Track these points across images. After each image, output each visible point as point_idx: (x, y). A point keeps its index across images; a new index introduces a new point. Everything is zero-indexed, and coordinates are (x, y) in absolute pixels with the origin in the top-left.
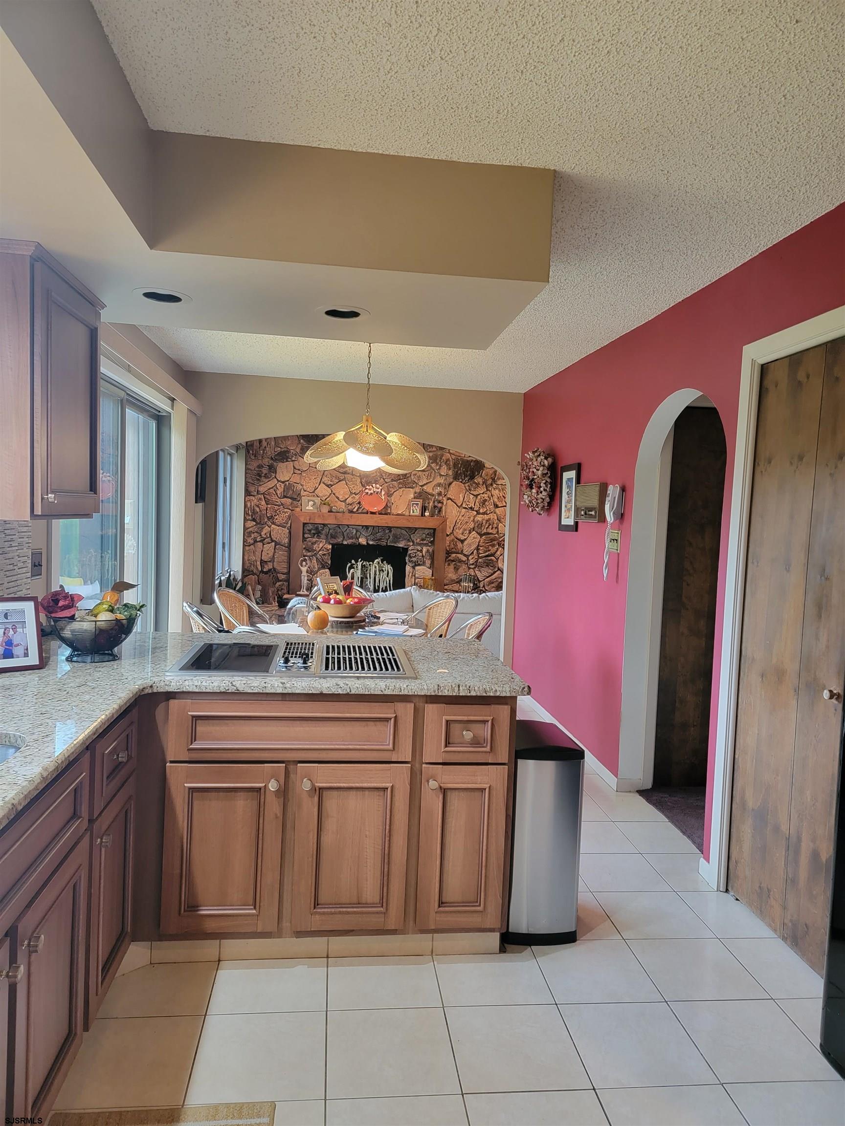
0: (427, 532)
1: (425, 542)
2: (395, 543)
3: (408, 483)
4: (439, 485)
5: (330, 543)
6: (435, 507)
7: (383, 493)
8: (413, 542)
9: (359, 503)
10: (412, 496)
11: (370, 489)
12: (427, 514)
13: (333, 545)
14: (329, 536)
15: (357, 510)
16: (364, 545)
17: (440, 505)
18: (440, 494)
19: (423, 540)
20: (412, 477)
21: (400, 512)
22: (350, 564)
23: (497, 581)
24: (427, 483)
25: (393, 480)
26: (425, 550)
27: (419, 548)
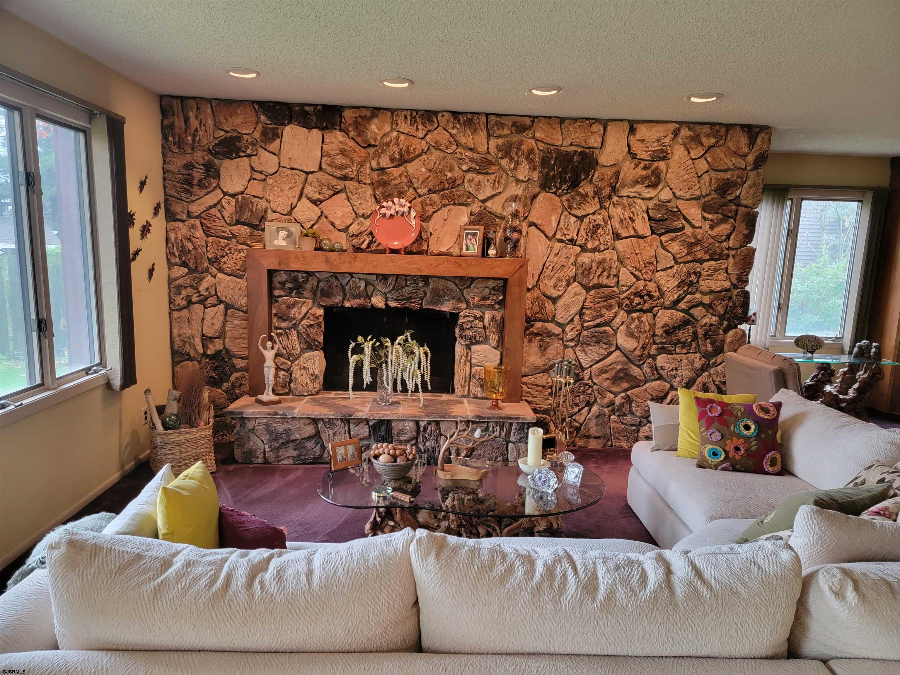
0: (491, 284)
1: (488, 302)
2: (436, 304)
3: (459, 196)
4: (515, 198)
5: (320, 306)
6: (507, 239)
7: (413, 214)
8: (467, 302)
9: (371, 234)
10: (465, 219)
11: (389, 208)
12: (492, 252)
13: (328, 310)
14: (319, 293)
15: (368, 247)
16: (380, 310)
17: (515, 236)
18: (515, 215)
19: (484, 298)
20: (466, 185)
21: (444, 249)
22: (353, 344)
23: (614, 368)
24: (492, 196)
25: (430, 191)
26: (488, 316)
27: (478, 313)
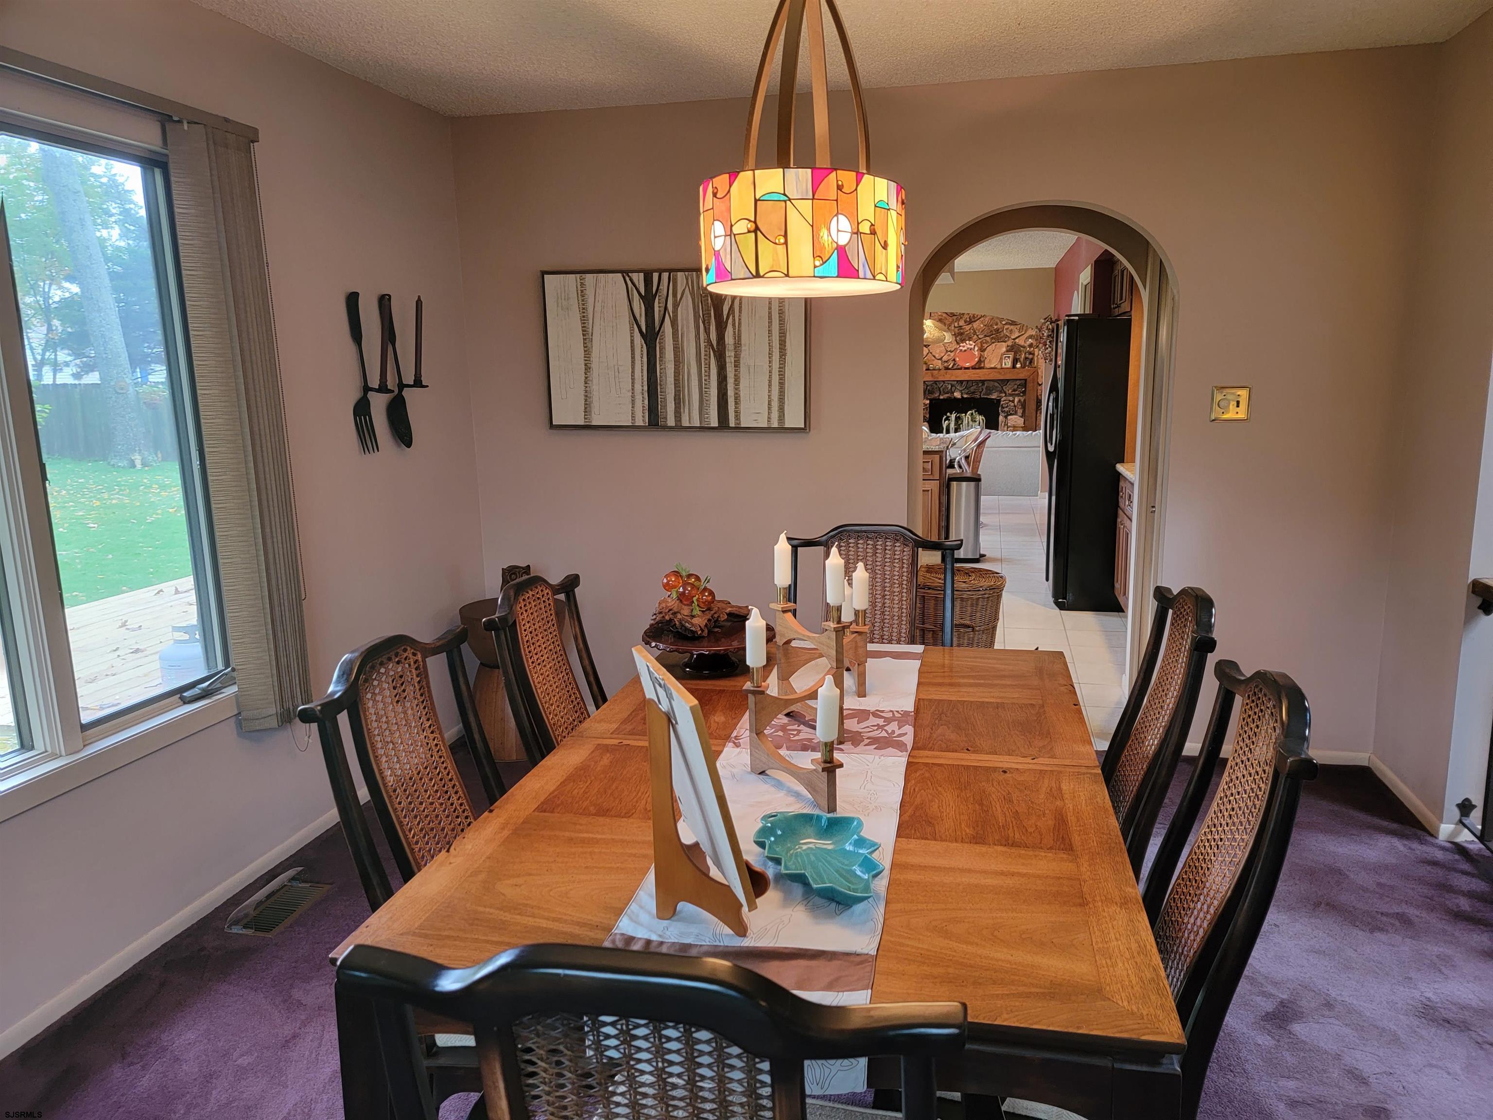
0: (1018, 382)
1: (1017, 392)
2: (988, 395)
3: (1001, 338)
4: (1031, 337)
5: (927, 399)
6: (1026, 358)
7: (976, 349)
8: (1005, 393)
9: (954, 360)
10: (1004, 349)
11: (964, 347)
12: (1018, 365)
13: (931, 400)
14: (927, 392)
15: (953, 367)
16: (959, 399)
17: (1031, 356)
18: (1031, 346)
19: (1014, 390)
20: (1005, 331)
21: (993, 366)
22: (945, 417)
24: (1019, 336)
25: (986, 336)
26: (1016, 400)
27: (1011, 398)
